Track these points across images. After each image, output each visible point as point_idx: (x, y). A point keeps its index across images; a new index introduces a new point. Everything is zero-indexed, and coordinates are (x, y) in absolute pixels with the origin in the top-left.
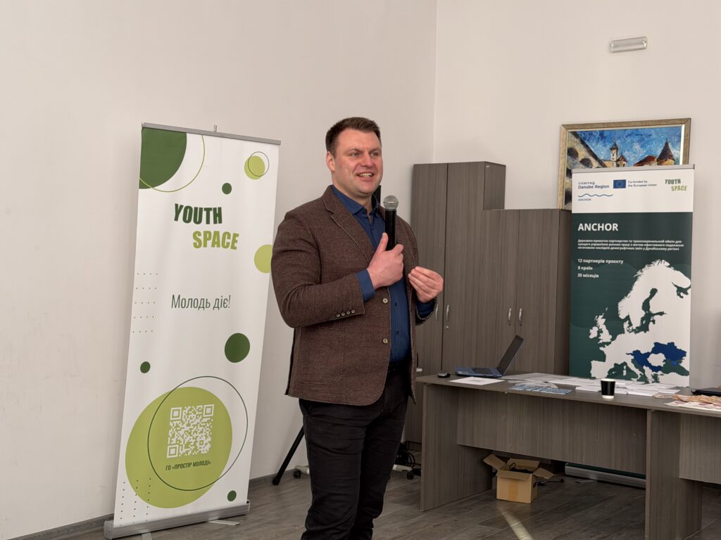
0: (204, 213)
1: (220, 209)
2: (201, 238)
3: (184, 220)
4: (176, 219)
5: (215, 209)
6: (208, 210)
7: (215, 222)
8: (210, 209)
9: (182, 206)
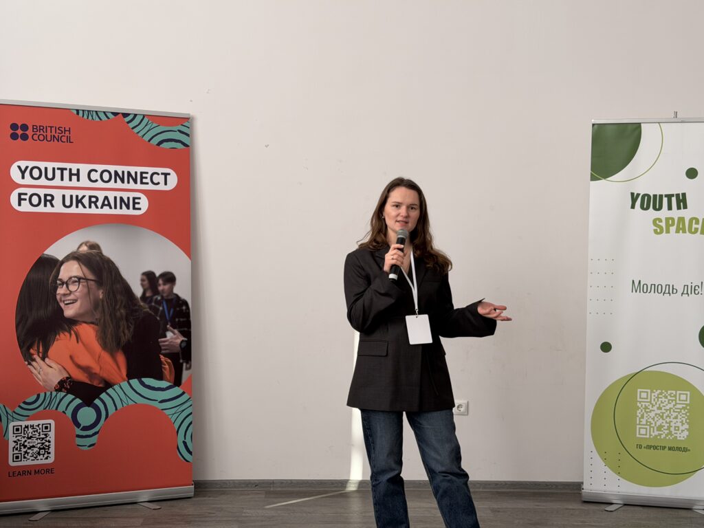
0: (665, 200)
1: (684, 195)
2: (663, 224)
3: (642, 207)
4: (633, 207)
5: (678, 195)
6: (669, 197)
7: (679, 208)
8: (673, 195)
9: (638, 195)
